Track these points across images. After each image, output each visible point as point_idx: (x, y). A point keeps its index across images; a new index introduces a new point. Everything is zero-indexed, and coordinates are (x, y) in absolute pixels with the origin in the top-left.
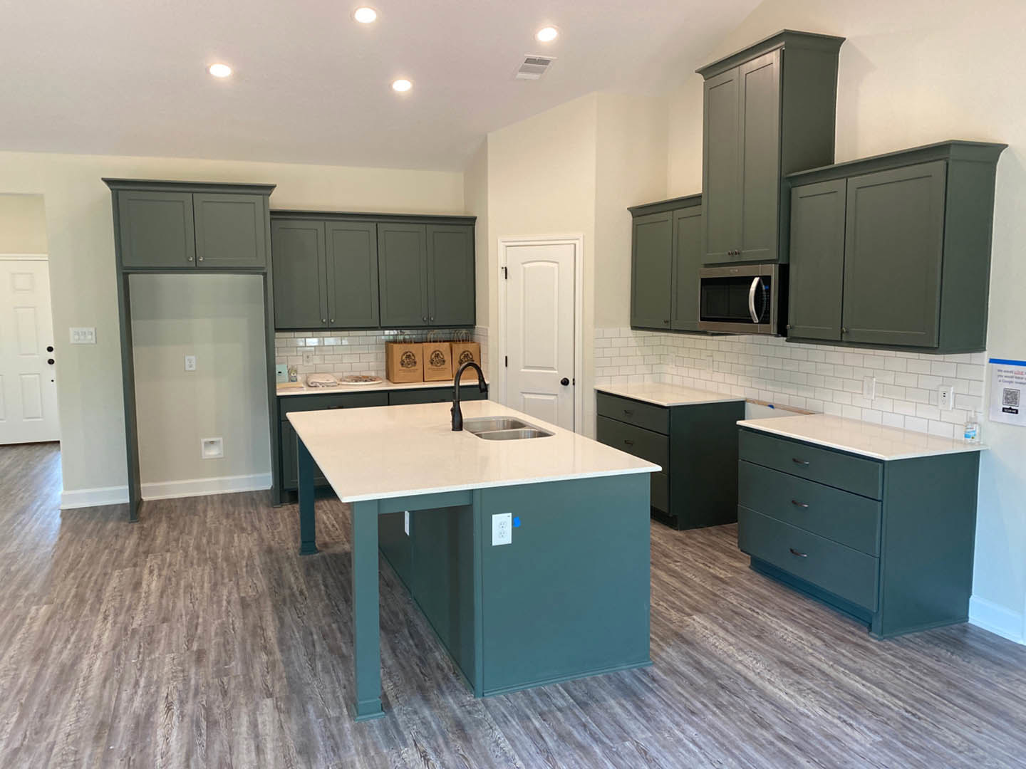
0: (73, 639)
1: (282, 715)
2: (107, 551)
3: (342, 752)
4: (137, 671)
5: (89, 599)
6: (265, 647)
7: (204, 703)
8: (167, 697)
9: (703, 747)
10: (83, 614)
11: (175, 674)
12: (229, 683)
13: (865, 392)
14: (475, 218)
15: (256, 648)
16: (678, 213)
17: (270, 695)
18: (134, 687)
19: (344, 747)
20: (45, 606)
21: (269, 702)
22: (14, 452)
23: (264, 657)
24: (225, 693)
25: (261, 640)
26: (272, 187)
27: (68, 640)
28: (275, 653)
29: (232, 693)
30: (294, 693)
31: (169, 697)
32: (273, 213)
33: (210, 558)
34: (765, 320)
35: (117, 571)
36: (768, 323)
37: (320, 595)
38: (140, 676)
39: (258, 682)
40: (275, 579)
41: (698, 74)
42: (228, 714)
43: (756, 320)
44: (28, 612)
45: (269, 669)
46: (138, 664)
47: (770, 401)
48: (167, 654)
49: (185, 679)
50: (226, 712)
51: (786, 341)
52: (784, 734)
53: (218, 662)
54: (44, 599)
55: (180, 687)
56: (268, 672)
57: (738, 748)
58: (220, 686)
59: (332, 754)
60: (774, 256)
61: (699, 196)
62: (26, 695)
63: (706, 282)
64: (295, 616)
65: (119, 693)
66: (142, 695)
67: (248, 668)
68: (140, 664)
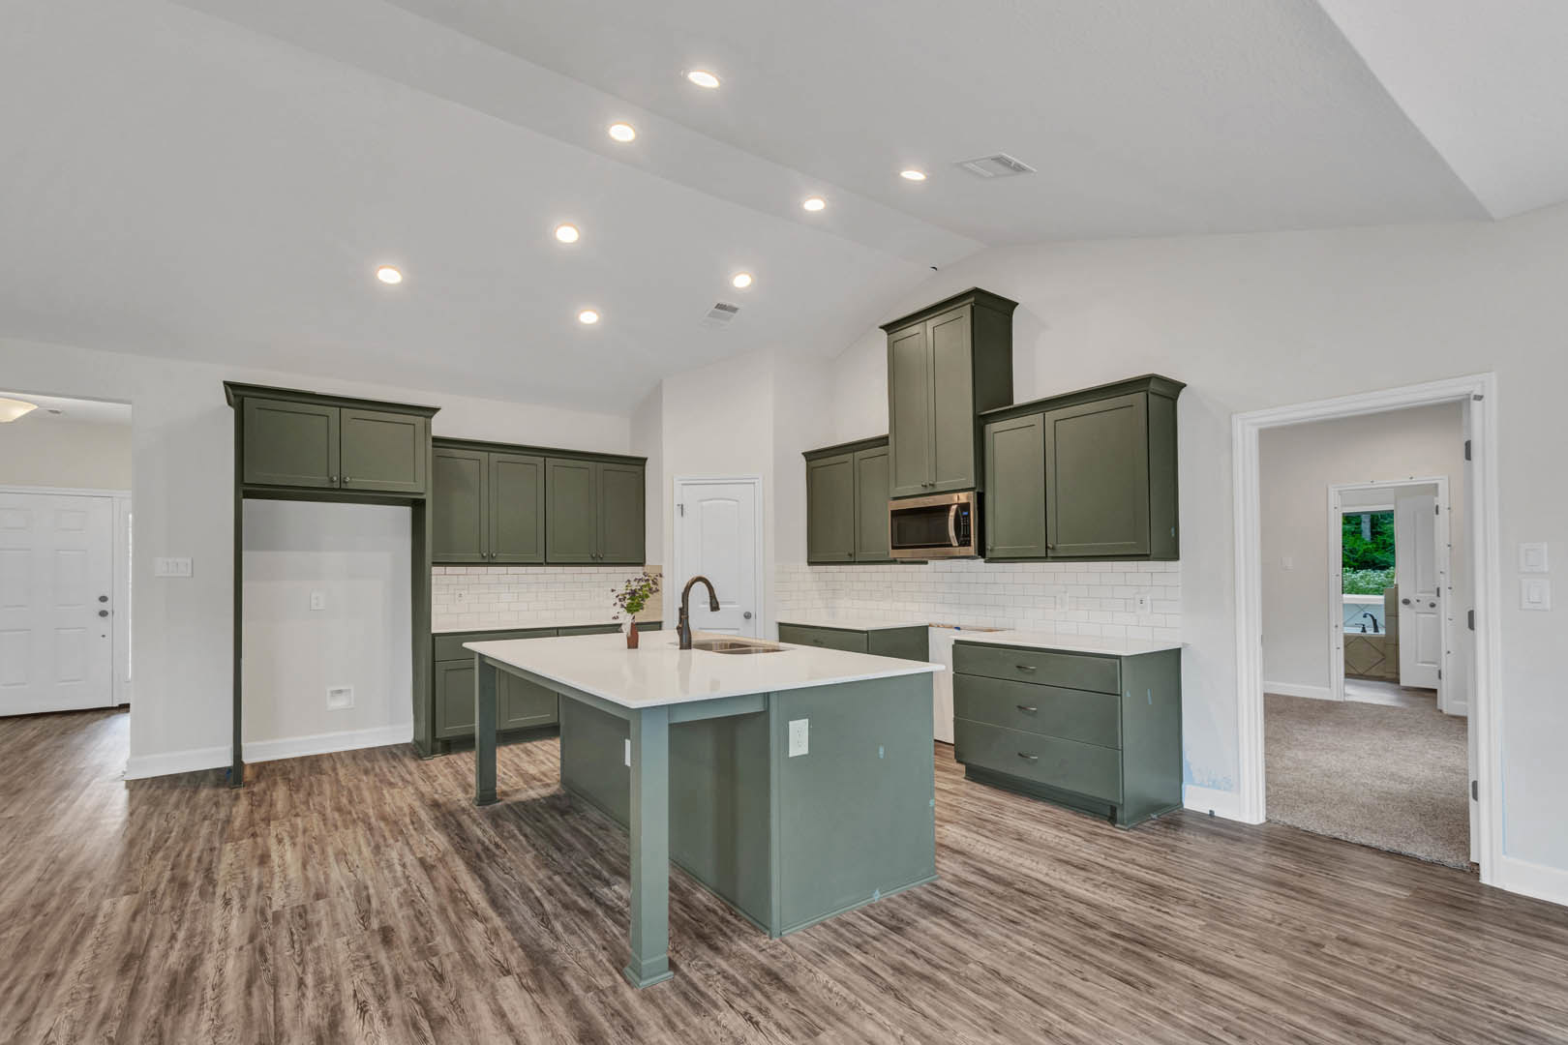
0: (181, 935)
1: (535, 996)
2: (207, 822)
3: (639, 1031)
4: (297, 967)
5: (195, 882)
6: (476, 914)
7: (416, 996)
8: (355, 996)
9: (1051, 957)
10: (190, 902)
11: (356, 963)
12: (441, 964)
13: (1058, 606)
14: (646, 459)
15: (463, 916)
16: (859, 454)
17: (507, 972)
18: (299, 987)
19: (639, 1023)
20: (126, 898)
21: (509, 981)
22: (40, 723)
23: (480, 927)
24: (440, 978)
25: (466, 905)
26: (435, 410)
27: (173, 937)
28: (492, 918)
29: (450, 977)
30: (538, 965)
31: (359, 995)
32: (435, 439)
33: (359, 818)
34: (964, 542)
35: (229, 844)
36: (970, 545)
37: (522, 845)
38: (304, 972)
39: (482, 958)
40: (457, 834)
41: (882, 331)
42: (455, 1004)
43: (955, 543)
44: (98, 908)
45: (493, 940)
46: (296, 957)
47: (957, 624)
48: (336, 938)
49: (374, 968)
50: (452, 1003)
51: (985, 562)
52: (1117, 932)
53: (416, 940)
54: (123, 888)
55: (372, 979)
56: (492, 943)
57: (1084, 953)
58: (431, 970)
59: (628, 1037)
60: (972, 485)
61: (886, 438)
62: (117, 1024)
63: (895, 514)
64: (501, 873)
65: (276, 1000)
66: (315, 998)
67: (461, 941)
68: (299, 956)
